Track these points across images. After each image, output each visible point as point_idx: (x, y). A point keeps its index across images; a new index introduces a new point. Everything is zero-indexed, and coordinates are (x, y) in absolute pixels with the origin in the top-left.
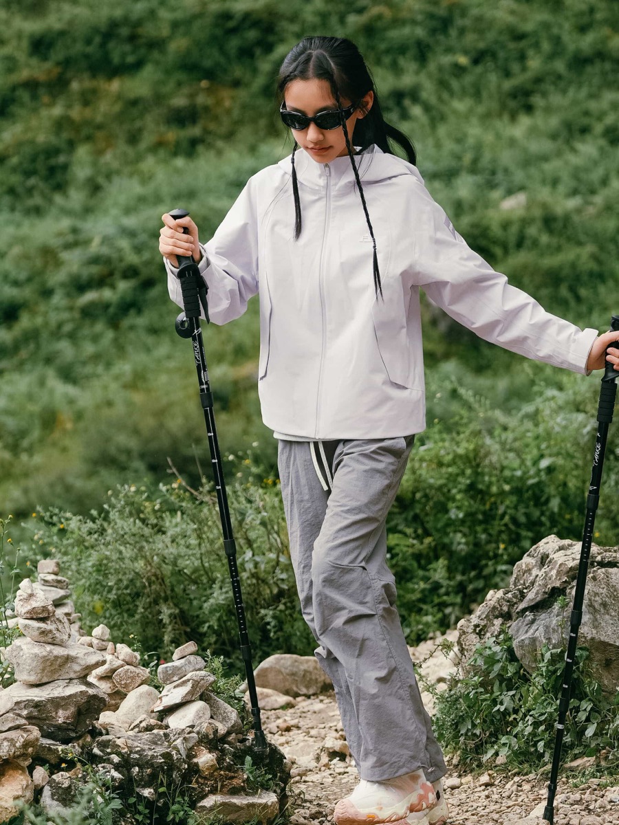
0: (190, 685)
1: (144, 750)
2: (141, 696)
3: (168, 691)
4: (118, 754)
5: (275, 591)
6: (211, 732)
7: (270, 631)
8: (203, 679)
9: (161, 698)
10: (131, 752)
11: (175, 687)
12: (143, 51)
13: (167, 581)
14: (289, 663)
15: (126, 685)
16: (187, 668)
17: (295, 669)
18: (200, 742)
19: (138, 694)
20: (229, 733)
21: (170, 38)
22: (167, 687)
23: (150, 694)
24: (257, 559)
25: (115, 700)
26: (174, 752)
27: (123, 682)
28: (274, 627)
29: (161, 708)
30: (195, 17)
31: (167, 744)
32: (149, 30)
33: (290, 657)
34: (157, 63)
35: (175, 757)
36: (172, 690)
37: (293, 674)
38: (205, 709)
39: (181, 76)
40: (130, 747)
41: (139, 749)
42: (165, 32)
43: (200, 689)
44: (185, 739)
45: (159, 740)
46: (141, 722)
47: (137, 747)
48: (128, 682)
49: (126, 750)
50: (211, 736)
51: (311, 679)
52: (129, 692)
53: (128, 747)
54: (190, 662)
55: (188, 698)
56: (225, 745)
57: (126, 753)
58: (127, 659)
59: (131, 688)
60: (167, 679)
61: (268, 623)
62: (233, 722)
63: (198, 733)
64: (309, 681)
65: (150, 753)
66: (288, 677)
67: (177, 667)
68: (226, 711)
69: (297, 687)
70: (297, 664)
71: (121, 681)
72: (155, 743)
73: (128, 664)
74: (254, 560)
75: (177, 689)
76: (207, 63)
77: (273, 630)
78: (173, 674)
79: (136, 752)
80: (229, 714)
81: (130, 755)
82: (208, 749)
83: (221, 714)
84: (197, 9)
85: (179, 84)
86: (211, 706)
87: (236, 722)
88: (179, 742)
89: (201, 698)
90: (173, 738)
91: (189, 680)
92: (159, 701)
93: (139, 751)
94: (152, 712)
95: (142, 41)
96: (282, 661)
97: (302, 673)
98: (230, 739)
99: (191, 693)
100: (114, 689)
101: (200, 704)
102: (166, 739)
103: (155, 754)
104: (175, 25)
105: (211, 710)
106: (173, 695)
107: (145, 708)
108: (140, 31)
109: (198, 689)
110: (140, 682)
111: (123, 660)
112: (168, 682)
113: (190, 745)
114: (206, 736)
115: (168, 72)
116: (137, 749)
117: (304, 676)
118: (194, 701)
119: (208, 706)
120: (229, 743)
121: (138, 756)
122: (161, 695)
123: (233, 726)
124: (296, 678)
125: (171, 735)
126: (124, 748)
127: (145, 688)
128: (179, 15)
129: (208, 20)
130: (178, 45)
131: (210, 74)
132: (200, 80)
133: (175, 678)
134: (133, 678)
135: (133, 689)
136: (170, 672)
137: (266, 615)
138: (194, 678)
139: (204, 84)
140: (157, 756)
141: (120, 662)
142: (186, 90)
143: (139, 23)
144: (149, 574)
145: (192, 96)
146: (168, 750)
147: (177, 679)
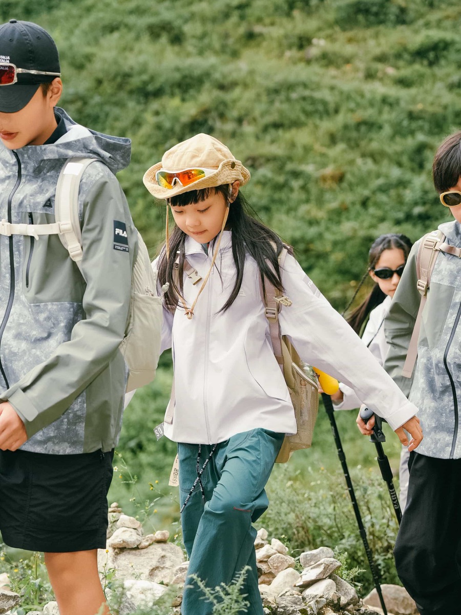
0: (322, 567)
1: (287, 607)
2: (287, 575)
3: (307, 571)
4: (269, 608)
5: (386, 544)
6: (336, 599)
7: (380, 570)
8: (332, 564)
9: (301, 576)
10: (278, 607)
11: (312, 569)
12: (313, 260)
13: (311, 533)
14: (393, 591)
15: (277, 568)
16: (321, 556)
17: (397, 596)
18: (327, 605)
19: (285, 573)
20: (348, 604)
21: (332, 252)
22: (306, 569)
23: (294, 574)
24: (374, 520)
25: (269, 578)
26: (309, 609)
27: (275, 565)
28: (384, 567)
29: (301, 583)
30: (349, 239)
31: (304, 604)
32: (318, 247)
33: (394, 587)
34: (322, 268)
35: (309, 613)
36: (310, 571)
37: (396, 599)
38: (332, 584)
39: (338, 277)
40: (277, 604)
41: (284, 605)
42: (328, 248)
43: (329, 570)
44: (317, 601)
45: (298, 601)
46: (286, 592)
47: (283, 604)
48: (279, 565)
49: (275, 605)
50: (336, 602)
51: (408, 603)
52: (278, 572)
53: (276, 603)
54: (323, 552)
55: (321, 577)
56: (345, 612)
57: (275, 607)
58: (279, 549)
59: (280, 569)
60: (307, 564)
61: (379, 565)
62: (352, 596)
63: (327, 599)
64: (406, 605)
65: (292, 609)
66: (392, 601)
67: (314, 554)
68: (348, 588)
69: (398, 608)
70: (398, 592)
71: (274, 564)
72: (296, 604)
73: (279, 552)
74: (372, 522)
75: (313, 570)
76: (355, 270)
77: (383, 570)
78: (311, 560)
79: (281, 608)
80: (349, 590)
81: (277, 609)
82: (333, 610)
83: (343, 590)
84: (350, 234)
85: (336, 283)
86: (337, 584)
87: (354, 596)
88: (312, 603)
89: (330, 577)
90: (308, 601)
91: (322, 564)
92: (300, 579)
93: (284, 607)
94: (295, 586)
95: (313, 253)
96: (388, 589)
97: (402, 599)
98: (349, 608)
99: (323, 573)
100: (268, 570)
101: (329, 581)
102: (303, 601)
103: (295, 610)
104: (335, 244)
105: (337, 587)
106: (310, 574)
107: (290, 584)
108: (312, 246)
109: (328, 570)
110: (287, 565)
111: (276, 550)
112: (307, 565)
113: (320, 606)
114: (333, 601)
115: (329, 275)
116: (282, 605)
117: (403, 601)
118: (325, 579)
119: (334, 583)
120: (349, 611)
121: (283, 610)
122: (301, 574)
123: (351, 600)
124: (397, 602)
125: (307, 599)
126: (273, 604)
127: (291, 570)
128: (338, 237)
129: (357, 241)
130: (337, 257)
131: (356, 277)
132: (350, 281)
133: (312, 563)
134: (282, 562)
135: (282, 570)
136: (309, 558)
137: (378, 559)
138: (326, 562)
139: (353, 283)
140: (296, 611)
141: (274, 551)
142: (340, 287)
143: (311, 241)
144: (298, 525)
145: (344, 291)
146: (305, 608)
147: (313, 563)
